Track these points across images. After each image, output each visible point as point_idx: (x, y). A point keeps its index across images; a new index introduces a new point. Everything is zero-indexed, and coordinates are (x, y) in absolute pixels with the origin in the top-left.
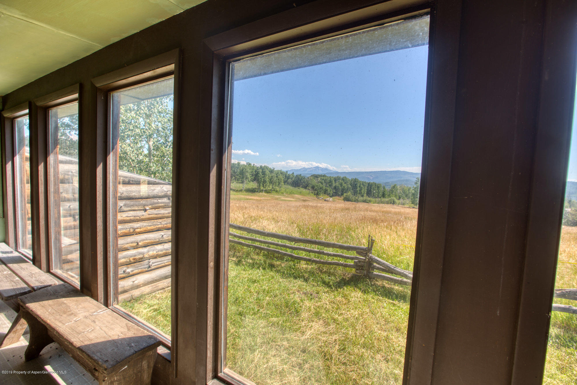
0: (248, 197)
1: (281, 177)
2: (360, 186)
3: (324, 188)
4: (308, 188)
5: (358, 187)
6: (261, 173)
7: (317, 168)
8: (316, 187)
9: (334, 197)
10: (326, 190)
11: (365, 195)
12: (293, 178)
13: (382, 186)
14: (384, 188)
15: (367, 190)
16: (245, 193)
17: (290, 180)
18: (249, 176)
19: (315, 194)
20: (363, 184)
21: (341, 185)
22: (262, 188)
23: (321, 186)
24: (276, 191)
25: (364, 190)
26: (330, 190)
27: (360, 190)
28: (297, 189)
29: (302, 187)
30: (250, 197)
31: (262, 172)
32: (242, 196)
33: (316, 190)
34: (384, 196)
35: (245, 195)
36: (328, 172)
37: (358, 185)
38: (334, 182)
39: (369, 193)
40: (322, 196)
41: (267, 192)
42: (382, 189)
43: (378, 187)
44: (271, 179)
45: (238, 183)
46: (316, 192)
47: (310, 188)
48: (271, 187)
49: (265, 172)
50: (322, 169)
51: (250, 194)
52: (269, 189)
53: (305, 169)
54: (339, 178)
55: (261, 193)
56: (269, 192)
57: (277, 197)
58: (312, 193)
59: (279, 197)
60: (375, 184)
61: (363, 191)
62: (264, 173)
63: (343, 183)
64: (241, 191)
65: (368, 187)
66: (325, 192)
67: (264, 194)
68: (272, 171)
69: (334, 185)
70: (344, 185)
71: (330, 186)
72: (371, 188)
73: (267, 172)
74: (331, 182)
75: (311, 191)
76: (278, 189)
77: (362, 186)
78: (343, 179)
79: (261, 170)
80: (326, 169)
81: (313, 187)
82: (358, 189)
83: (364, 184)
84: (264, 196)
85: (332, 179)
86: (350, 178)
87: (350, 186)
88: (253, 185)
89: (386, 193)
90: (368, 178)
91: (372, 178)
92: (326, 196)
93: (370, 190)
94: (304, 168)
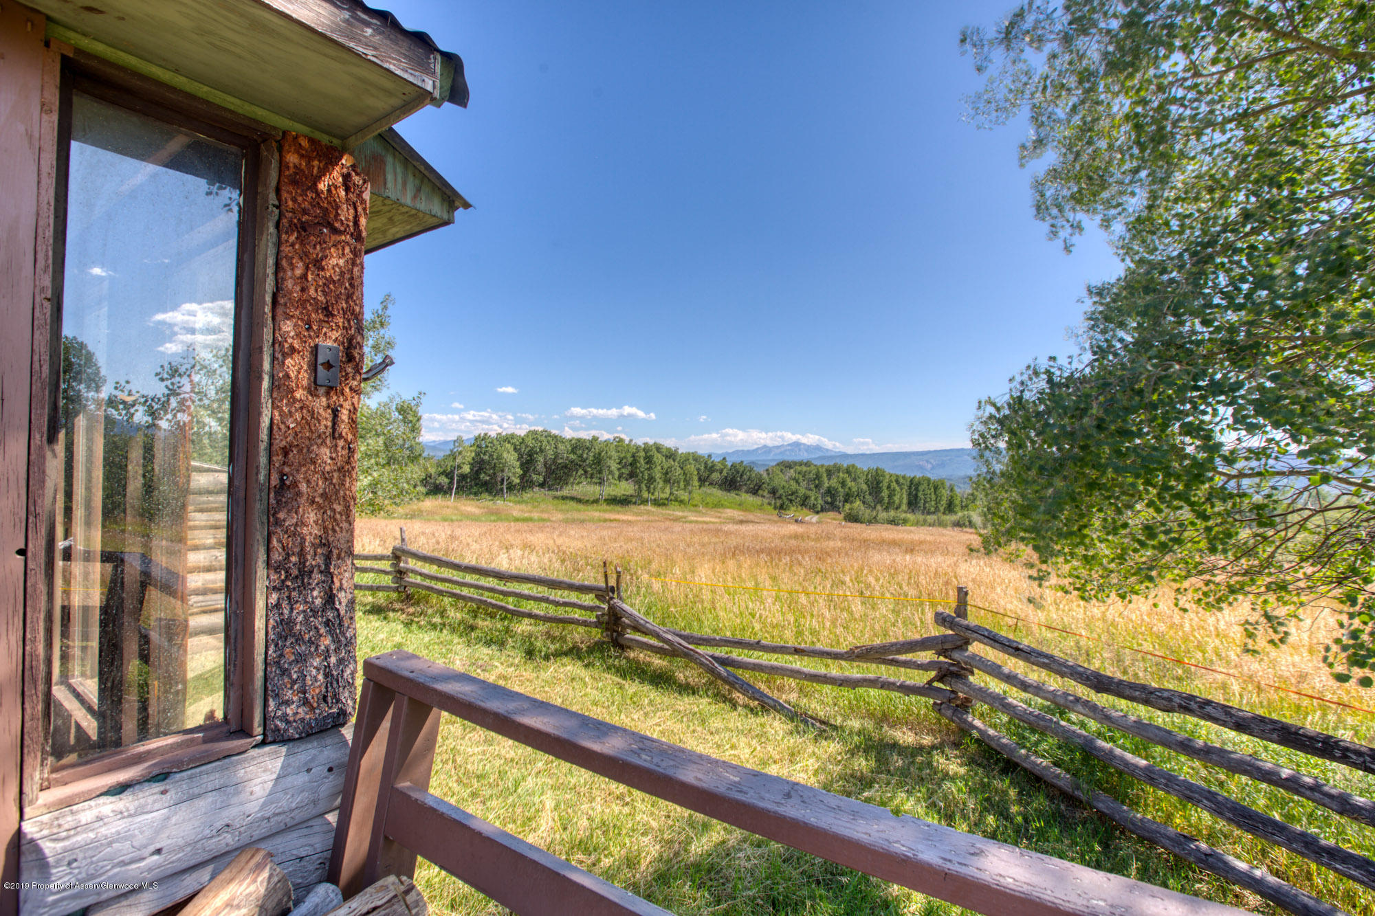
0: (608, 516)
1: (692, 468)
2: (889, 487)
3: (802, 491)
4: (760, 492)
5: (885, 488)
6: (642, 461)
7: (797, 445)
8: (781, 491)
9: (821, 515)
10: (807, 497)
11: (904, 507)
12: (725, 471)
13: (947, 484)
14: (952, 490)
15: (910, 494)
16: (605, 506)
17: (715, 476)
18: (614, 466)
19: (775, 508)
20: (897, 482)
21: (843, 484)
22: (645, 495)
23: (794, 486)
24: (682, 502)
25: (902, 497)
26: (816, 498)
27: (889, 497)
28: (733, 495)
29: (747, 492)
30: (613, 516)
31: (645, 458)
32: (597, 514)
33: (780, 498)
34: (950, 508)
35: (605, 511)
36: (821, 454)
37: (885, 484)
38: (825, 478)
39: (913, 504)
40: (792, 513)
41: (658, 503)
42: (945, 493)
43: (936, 488)
44: (667, 473)
45: (590, 483)
46: (779, 503)
47: (766, 494)
48: (668, 490)
49: (652, 457)
50: (809, 448)
51: (618, 508)
52: (663, 496)
53: (767, 449)
54: (838, 469)
55: (642, 507)
56: (664, 504)
57: (680, 514)
58: (769, 504)
59: (685, 514)
60: (929, 480)
61: (896, 499)
62: (649, 460)
63: (848, 480)
64: (596, 501)
65: (910, 487)
66: (804, 503)
67: (650, 507)
68: (671, 455)
69: (826, 485)
70: (850, 484)
71: (816, 487)
72: (917, 490)
73: (658, 458)
74: (818, 476)
75: (766, 501)
76: (684, 495)
77: (894, 485)
78: (848, 472)
79: (642, 454)
80: (818, 448)
81: (773, 492)
82: (885, 493)
83: (901, 481)
84: (648, 512)
85: (822, 471)
86: (863, 466)
87: (864, 487)
88: (626, 488)
89: (957, 502)
90: (921, 468)
91: (929, 466)
92: (805, 511)
93: (916, 496)
94: (765, 446)
